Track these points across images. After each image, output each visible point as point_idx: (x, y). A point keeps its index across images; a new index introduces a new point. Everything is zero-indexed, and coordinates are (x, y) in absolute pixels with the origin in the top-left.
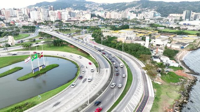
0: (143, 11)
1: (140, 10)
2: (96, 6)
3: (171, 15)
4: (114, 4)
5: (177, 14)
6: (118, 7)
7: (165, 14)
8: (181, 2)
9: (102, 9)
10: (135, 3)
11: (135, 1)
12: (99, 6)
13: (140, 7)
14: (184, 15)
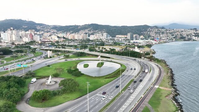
0: (95, 33)
1: (92, 32)
2: (48, 28)
3: (117, 36)
4: (66, 26)
5: (121, 35)
6: (72, 29)
7: (113, 35)
8: (122, 26)
9: (55, 31)
11: (86, 25)
12: (51, 28)
13: (91, 29)
14: (129, 36)
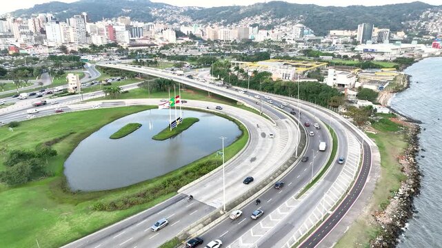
0: (276, 24)
1: (270, 22)
2: (175, 13)
3: (332, 32)
4: (214, 9)
5: (344, 30)
6: (224, 16)
7: (322, 30)
8: (349, 7)
9: (189, 20)
10: (259, 7)
11: (259, 4)
12: (181, 14)
13: (269, 15)
14: (359, 33)
